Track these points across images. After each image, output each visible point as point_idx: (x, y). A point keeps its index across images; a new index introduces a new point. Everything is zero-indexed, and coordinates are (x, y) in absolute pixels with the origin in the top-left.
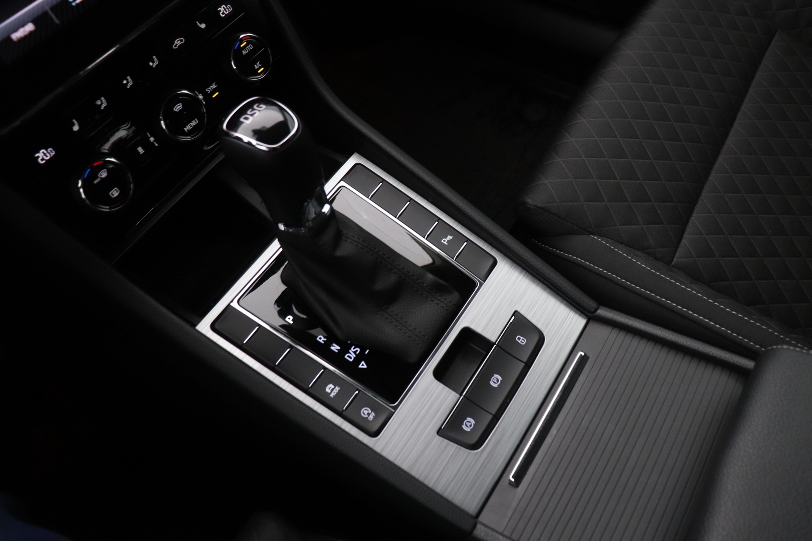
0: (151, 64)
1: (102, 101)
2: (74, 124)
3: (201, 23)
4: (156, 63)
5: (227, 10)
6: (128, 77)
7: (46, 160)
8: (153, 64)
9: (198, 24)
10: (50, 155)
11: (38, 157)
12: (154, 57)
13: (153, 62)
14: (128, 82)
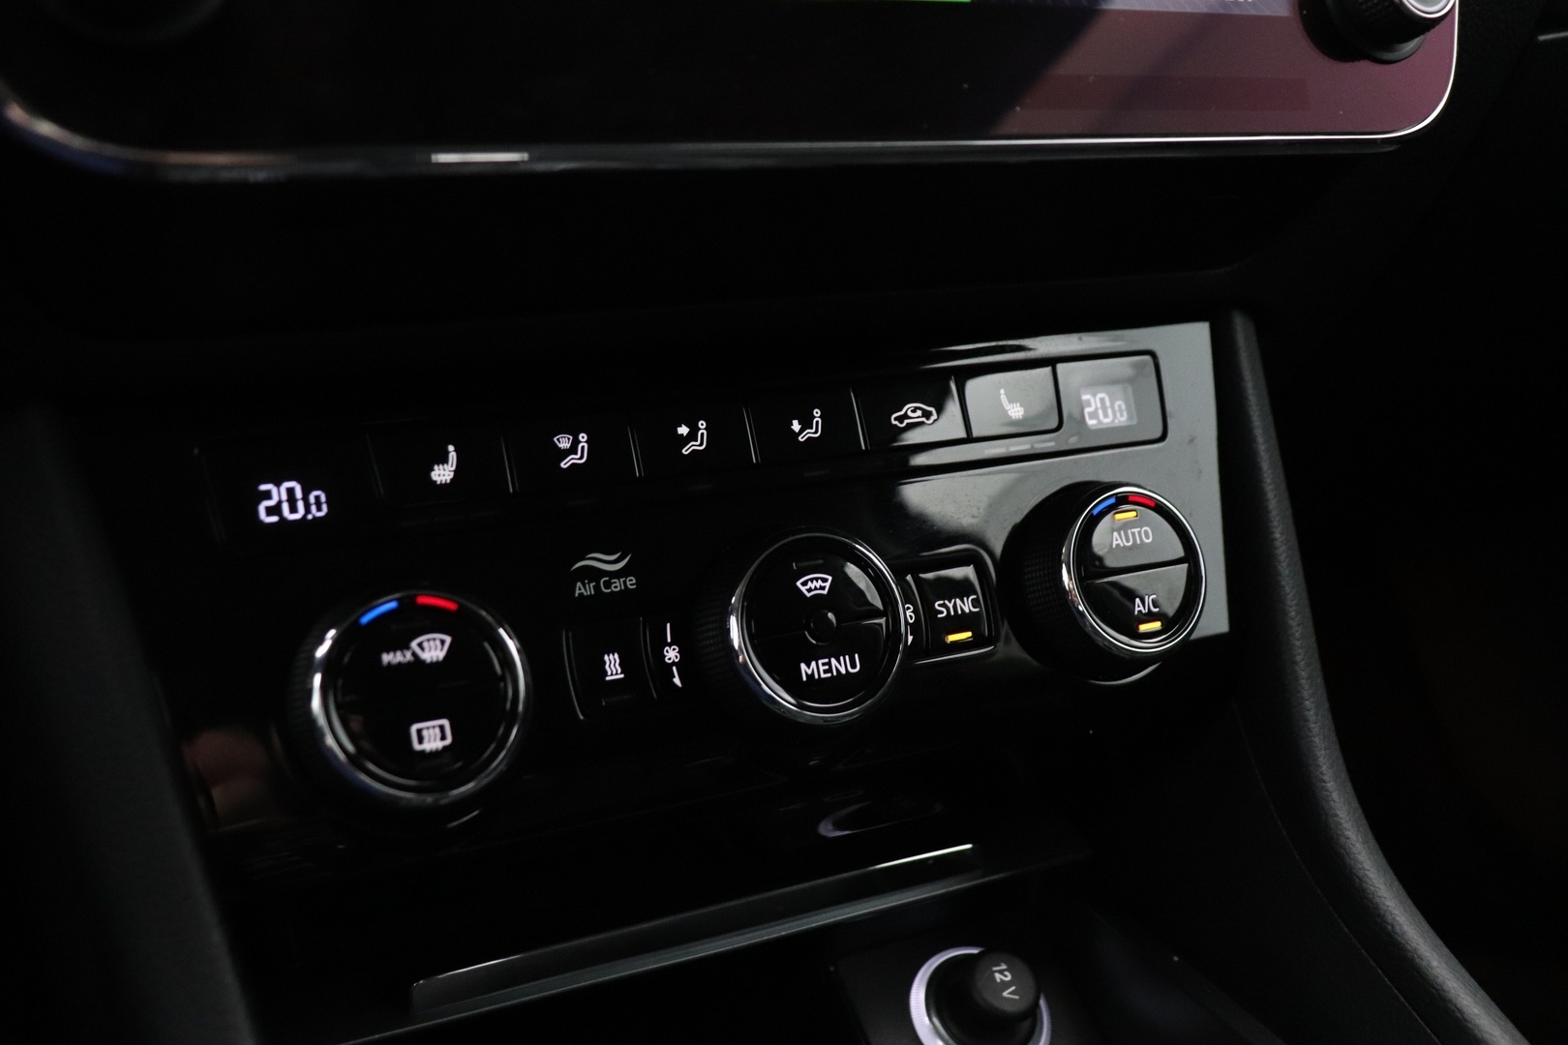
0: (796, 426)
1: (576, 442)
2: (444, 460)
3: (1010, 401)
4: (810, 433)
5: (1110, 411)
6: (702, 424)
7: (283, 519)
8: (801, 431)
9: (1003, 398)
10: (308, 510)
11: (267, 495)
12: (817, 413)
13: (806, 424)
14: (692, 436)
